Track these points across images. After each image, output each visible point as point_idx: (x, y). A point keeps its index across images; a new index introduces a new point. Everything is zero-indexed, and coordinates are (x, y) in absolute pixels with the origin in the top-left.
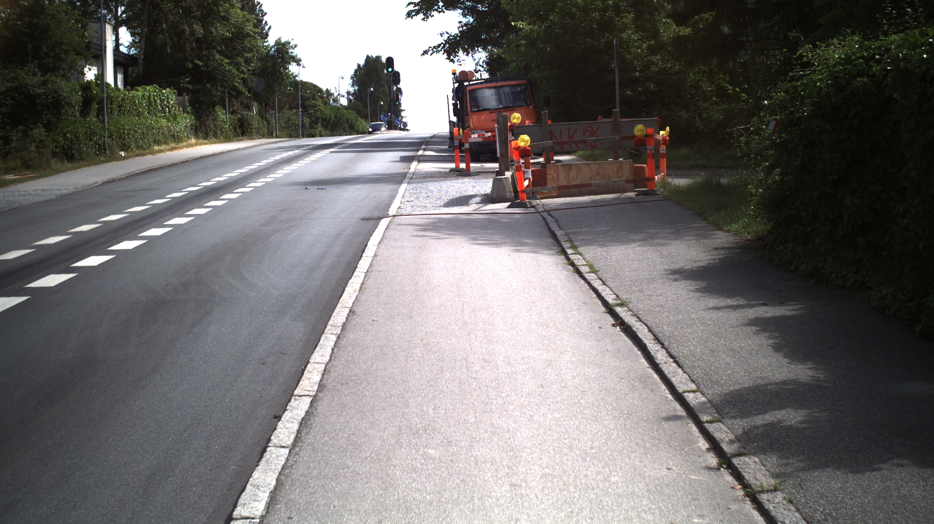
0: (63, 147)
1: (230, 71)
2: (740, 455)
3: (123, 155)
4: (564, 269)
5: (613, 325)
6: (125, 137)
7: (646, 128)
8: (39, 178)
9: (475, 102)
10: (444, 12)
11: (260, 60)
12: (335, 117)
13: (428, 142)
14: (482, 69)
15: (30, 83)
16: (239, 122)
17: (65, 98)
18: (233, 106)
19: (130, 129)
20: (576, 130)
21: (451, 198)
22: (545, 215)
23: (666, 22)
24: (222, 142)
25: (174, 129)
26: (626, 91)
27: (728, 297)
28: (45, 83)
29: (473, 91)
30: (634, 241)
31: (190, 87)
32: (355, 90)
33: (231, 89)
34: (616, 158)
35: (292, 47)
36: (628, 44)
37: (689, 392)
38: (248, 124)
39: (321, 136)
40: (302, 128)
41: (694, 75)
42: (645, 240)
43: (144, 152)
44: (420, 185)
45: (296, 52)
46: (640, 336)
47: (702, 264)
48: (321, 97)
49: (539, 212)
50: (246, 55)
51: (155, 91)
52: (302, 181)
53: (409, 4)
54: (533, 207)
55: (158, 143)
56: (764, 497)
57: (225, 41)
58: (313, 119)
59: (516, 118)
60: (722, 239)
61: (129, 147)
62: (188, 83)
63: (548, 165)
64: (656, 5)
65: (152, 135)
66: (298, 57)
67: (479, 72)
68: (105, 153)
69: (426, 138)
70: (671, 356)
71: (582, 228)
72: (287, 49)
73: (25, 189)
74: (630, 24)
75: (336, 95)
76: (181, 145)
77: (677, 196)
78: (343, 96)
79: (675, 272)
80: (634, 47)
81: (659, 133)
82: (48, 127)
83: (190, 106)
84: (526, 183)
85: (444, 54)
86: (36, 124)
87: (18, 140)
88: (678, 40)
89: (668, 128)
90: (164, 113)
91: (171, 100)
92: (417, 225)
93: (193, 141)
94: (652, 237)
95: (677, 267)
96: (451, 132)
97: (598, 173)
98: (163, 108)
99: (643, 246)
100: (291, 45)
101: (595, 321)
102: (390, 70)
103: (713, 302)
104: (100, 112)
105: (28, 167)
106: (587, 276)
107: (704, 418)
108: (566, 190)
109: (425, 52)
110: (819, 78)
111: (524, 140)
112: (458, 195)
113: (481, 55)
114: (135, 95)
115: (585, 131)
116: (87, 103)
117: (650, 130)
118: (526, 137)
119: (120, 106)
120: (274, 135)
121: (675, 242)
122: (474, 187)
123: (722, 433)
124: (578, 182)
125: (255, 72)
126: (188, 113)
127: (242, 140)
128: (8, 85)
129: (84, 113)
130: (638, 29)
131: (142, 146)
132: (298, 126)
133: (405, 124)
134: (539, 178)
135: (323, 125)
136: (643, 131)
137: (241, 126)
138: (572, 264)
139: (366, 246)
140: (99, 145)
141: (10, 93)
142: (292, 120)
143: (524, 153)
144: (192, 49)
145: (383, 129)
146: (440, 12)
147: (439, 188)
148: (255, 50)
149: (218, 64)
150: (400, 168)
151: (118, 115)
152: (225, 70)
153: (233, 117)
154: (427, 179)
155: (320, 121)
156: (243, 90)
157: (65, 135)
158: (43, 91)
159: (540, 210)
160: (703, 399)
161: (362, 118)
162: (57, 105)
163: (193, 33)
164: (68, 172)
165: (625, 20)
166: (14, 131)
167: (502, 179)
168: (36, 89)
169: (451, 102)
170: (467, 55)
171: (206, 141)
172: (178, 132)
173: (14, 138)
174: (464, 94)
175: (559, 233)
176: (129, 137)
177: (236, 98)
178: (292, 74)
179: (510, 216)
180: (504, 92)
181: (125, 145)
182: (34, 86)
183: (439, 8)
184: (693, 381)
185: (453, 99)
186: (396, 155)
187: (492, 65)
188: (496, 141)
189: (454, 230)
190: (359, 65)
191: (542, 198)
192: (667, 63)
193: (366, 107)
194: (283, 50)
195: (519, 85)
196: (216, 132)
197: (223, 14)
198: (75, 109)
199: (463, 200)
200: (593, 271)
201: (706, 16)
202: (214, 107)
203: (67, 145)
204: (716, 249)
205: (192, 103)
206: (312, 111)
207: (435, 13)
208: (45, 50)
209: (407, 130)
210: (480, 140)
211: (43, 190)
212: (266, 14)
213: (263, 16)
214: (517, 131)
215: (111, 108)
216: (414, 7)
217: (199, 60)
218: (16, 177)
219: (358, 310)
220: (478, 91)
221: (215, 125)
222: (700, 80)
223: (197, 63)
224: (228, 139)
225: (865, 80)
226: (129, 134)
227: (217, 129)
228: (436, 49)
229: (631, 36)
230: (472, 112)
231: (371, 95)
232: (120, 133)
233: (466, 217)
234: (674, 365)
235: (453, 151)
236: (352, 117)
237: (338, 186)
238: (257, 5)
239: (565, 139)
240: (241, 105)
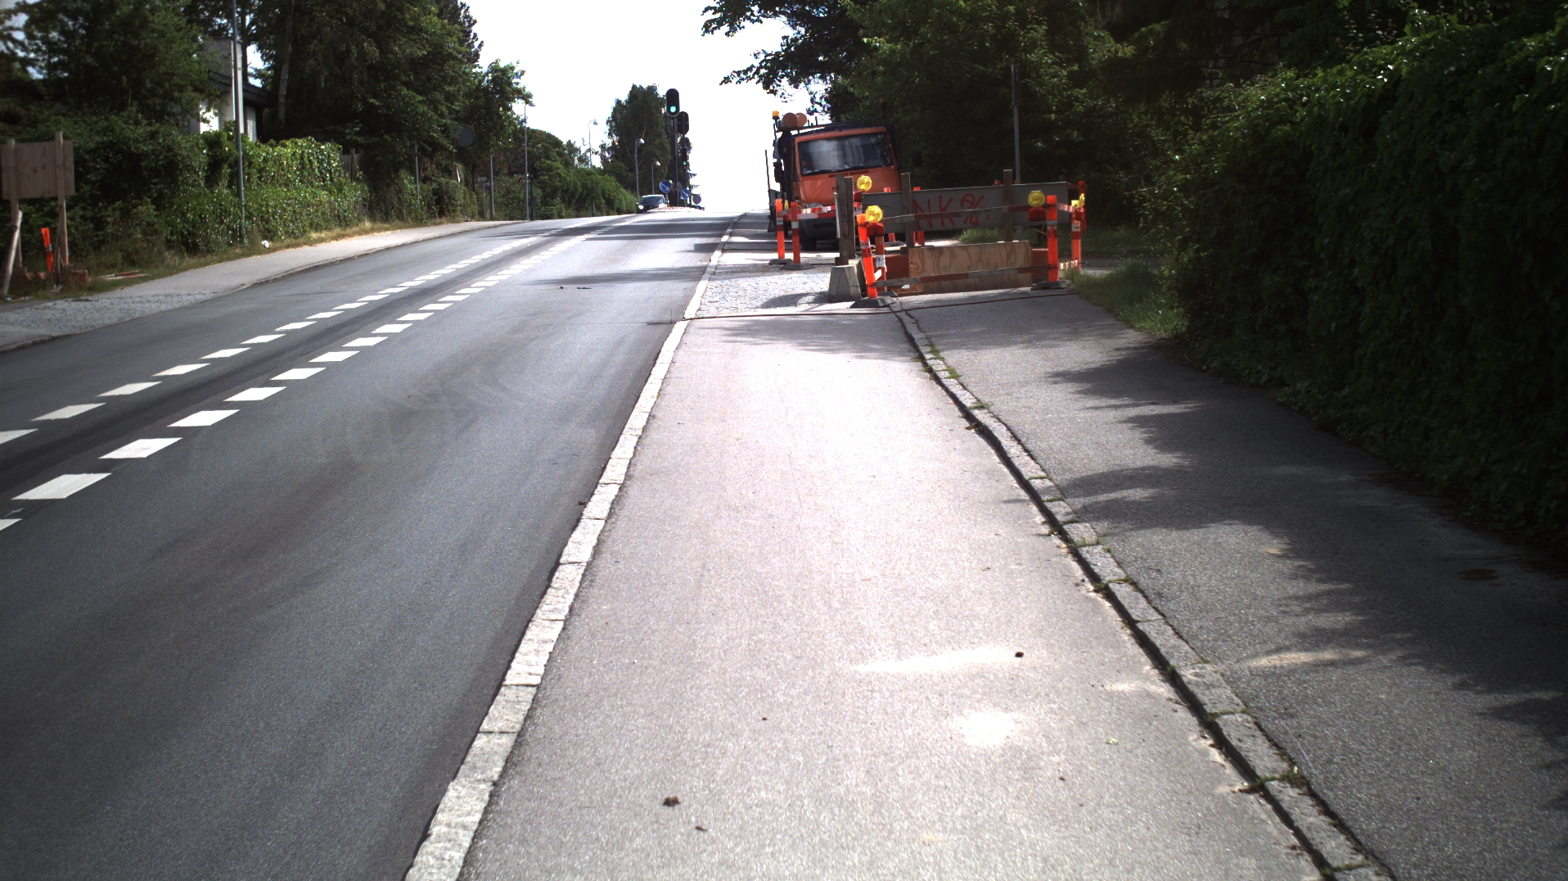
0: (182, 233)
1: (424, 114)
2: (1072, 522)
3: (267, 246)
4: (918, 376)
5: (967, 428)
6: (269, 219)
7: (1046, 195)
8: (153, 279)
9: (808, 160)
10: (761, 22)
11: (468, 95)
12: (584, 186)
13: (736, 223)
14: (819, 108)
15: (131, 136)
16: (434, 194)
17: (183, 158)
18: (425, 169)
19: (276, 206)
20: (951, 200)
21: (772, 297)
22: (902, 315)
23: (1099, 36)
24: (410, 227)
25: (339, 206)
26: (1036, 142)
27: (1112, 398)
28: (153, 136)
29: (804, 145)
30: (1015, 343)
31: (361, 140)
32: (613, 143)
33: (426, 141)
34: (1008, 239)
35: (517, 74)
36: (1038, 71)
37: (1036, 478)
38: (449, 198)
39: (561, 217)
40: (530, 204)
41: (1139, 117)
42: (1029, 342)
43: (297, 241)
44: (727, 282)
45: (522, 83)
46: (996, 434)
47: (1094, 366)
48: (561, 154)
49: (895, 312)
50: (447, 88)
51: (310, 148)
52: (553, 278)
53: (707, 9)
54: (888, 306)
55: (317, 228)
56: (1084, 551)
57: (415, 64)
58: (548, 190)
59: (865, 182)
60: (1131, 338)
61: (275, 233)
62: (358, 134)
63: (910, 250)
64: (1082, 11)
65: (307, 215)
66: (527, 90)
67: (816, 114)
68: (241, 242)
69: (732, 218)
70: (1026, 450)
71: (948, 329)
72: (509, 78)
73: (140, 294)
74: (1041, 40)
75: (583, 151)
76: (348, 231)
77: (1088, 292)
78: (596, 153)
79: (1057, 375)
80: (1047, 75)
81: (1070, 204)
82: (158, 203)
83: (361, 169)
84: (878, 275)
85: (758, 82)
86: (141, 199)
87: (114, 223)
88: (1114, 65)
89: (1082, 196)
90: (324, 180)
91: (334, 160)
92: (728, 329)
93: (368, 224)
94: (1040, 338)
95: (1061, 369)
96: (772, 208)
97: (980, 260)
98: (321, 173)
99: (1026, 348)
100: (515, 71)
101: (947, 424)
102: (673, 109)
103: (1092, 402)
104: (234, 179)
105: (133, 263)
106: (945, 381)
107: (1045, 498)
108: (935, 283)
109: (726, 80)
110: (1236, 125)
111: (874, 214)
112: (782, 294)
113: (819, 86)
114: (282, 153)
115: (963, 200)
116: (214, 166)
117: (1052, 198)
118: (876, 209)
119: (260, 171)
120: (488, 216)
121: (1068, 343)
122: (805, 283)
123: (1060, 510)
124: (952, 271)
125: (460, 114)
126: (357, 180)
127: (440, 224)
128: (98, 139)
129: (212, 180)
130: (1053, 47)
131: (293, 233)
132: (524, 201)
133: (697, 198)
134: (898, 268)
135: (563, 200)
136: (1041, 199)
137: (439, 201)
138: (930, 370)
139: (660, 351)
140: (233, 230)
141: (102, 151)
142: (514, 192)
143: (874, 232)
144: (361, 82)
145: (662, 205)
146: (753, 21)
147: (755, 285)
148: (460, 80)
149: (404, 103)
150: (696, 260)
151: (258, 184)
152: (417, 113)
153: (425, 186)
154: (736, 275)
155: (559, 193)
156: (445, 142)
157: (184, 215)
158: (151, 147)
159: (895, 309)
160: (1051, 484)
161: (626, 188)
162: (171, 169)
163: (362, 55)
164: (192, 271)
165: (1033, 34)
166: (110, 209)
167: (843, 269)
168: (141, 145)
169: (772, 161)
170: (796, 87)
171: (386, 226)
172: (345, 211)
173: (109, 219)
174: (791, 149)
175: (917, 336)
176: (275, 219)
177: (431, 158)
178: (518, 118)
179: (853, 317)
180: (850, 144)
181: (269, 231)
182: (137, 141)
183: (752, 14)
184: (1043, 470)
185: (774, 157)
186: (689, 242)
187: (837, 102)
188: (835, 218)
189: (776, 335)
190: (618, 102)
191: (900, 296)
192: (1096, 99)
193: (632, 170)
194: (502, 79)
195: (874, 134)
196: (401, 211)
197: (411, 23)
198: (198, 176)
199: (791, 300)
200: (954, 375)
201: (1157, 27)
202: (397, 171)
203: (187, 230)
204: (1118, 349)
205: (364, 166)
206: (546, 177)
207: (747, 23)
208: (148, 85)
209: (700, 208)
210: (815, 216)
211: (166, 296)
212: (475, 22)
213: (471, 25)
214: (865, 200)
215: (248, 174)
216: (714, 14)
217: (375, 97)
218: (118, 278)
219: (659, 414)
220: (811, 144)
221: (400, 199)
222: (1147, 125)
223: (372, 103)
224: (419, 222)
225: (1286, 128)
226: (275, 213)
227: (402, 205)
228: (743, 75)
229: (1042, 59)
230: (803, 175)
231: (640, 151)
232: (262, 212)
233: (792, 319)
234: (1028, 458)
235: (775, 236)
236: (611, 188)
237: (608, 284)
238: (462, 8)
239: (935, 211)
240: (437, 167)
